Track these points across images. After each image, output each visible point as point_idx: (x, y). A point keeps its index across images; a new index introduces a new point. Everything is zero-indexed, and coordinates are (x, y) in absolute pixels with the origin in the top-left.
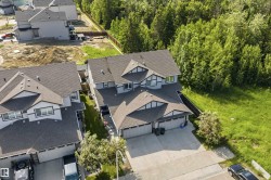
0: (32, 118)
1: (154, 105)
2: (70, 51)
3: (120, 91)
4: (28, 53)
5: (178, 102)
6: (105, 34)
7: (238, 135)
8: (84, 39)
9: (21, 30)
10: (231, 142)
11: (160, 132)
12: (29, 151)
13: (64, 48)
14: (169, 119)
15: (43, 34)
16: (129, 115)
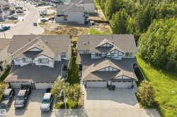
0: (37, 64)
1: (111, 69)
2: (81, 30)
3: (93, 57)
4: (57, 29)
5: (130, 71)
6: (107, 23)
7: (170, 103)
8: (93, 24)
9: (58, 16)
10: (162, 107)
11: (112, 88)
12: (30, 81)
13: (78, 28)
14: (119, 81)
15: (69, 19)
16: (92, 73)
